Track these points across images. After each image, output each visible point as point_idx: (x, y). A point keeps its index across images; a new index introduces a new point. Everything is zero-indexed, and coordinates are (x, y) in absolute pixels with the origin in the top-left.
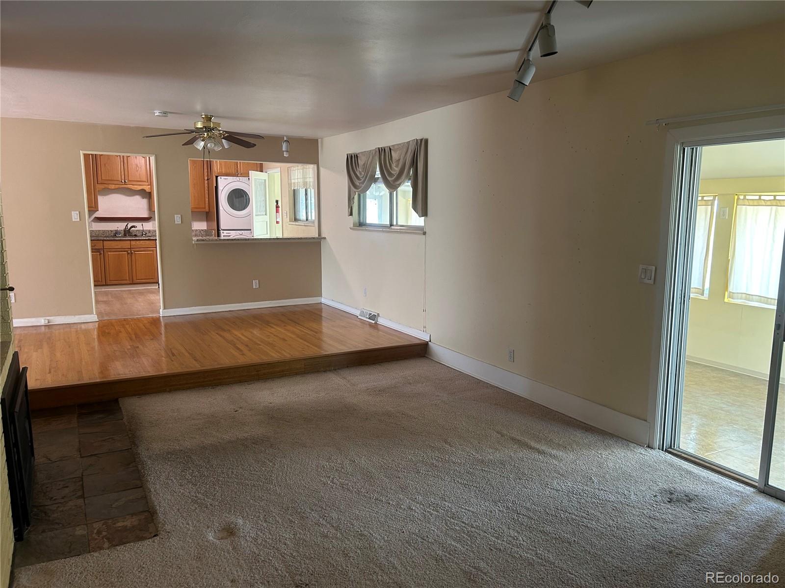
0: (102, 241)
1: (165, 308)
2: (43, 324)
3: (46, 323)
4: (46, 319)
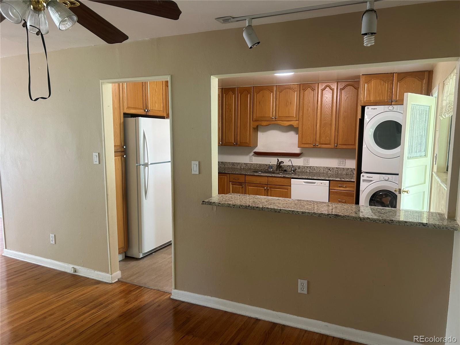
0: (244, 176)
1: (176, 288)
2: (71, 273)
3: (73, 272)
4: (73, 267)
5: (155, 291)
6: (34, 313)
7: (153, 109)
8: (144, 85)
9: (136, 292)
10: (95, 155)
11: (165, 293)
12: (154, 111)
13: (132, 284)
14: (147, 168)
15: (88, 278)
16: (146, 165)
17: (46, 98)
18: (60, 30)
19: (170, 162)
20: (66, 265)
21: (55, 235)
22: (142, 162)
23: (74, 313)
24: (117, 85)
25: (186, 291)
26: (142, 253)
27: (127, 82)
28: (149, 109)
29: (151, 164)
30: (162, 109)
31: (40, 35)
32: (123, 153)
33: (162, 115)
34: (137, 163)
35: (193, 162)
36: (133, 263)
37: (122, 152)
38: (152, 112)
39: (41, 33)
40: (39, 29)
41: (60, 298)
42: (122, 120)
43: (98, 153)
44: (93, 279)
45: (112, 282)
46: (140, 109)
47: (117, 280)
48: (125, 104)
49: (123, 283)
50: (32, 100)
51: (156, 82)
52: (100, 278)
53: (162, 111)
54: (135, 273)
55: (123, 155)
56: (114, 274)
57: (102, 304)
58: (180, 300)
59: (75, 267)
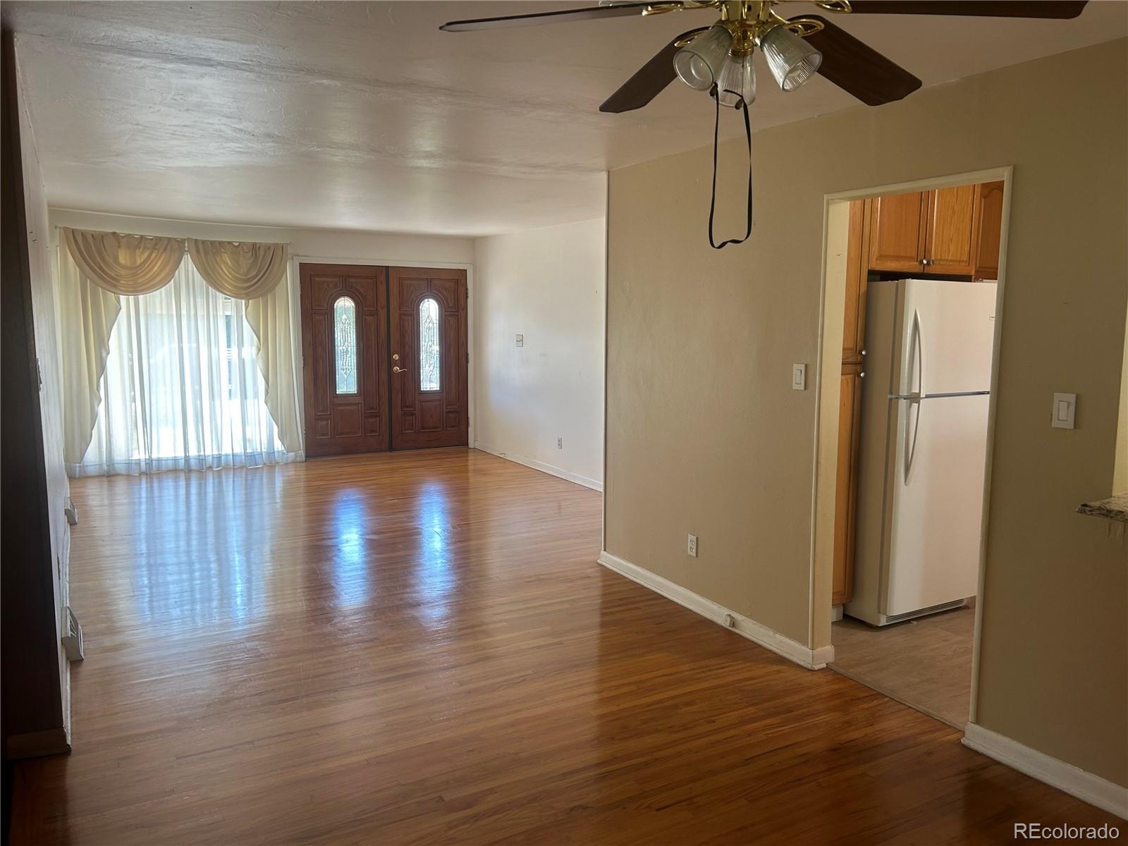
1: (978, 721)
2: (724, 626)
3: (728, 624)
4: (730, 615)
5: (919, 714)
6: (655, 691)
7: (944, 258)
8: (924, 198)
9: (871, 705)
10: (798, 369)
11: (944, 726)
12: (945, 263)
13: (860, 684)
14: (915, 405)
15: (760, 646)
16: (915, 398)
17: (740, 242)
18: (785, 93)
19: (988, 393)
20: (715, 607)
21: (697, 538)
22: (904, 391)
23: (732, 713)
24: (859, 203)
25: (1007, 736)
26: (885, 614)
27: (883, 195)
28: (932, 259)
29: (927, 397)
30: (965, 258)
31: (742, 109)
32: (859, 367)
33: (964, 273)
34: (891, 393)
35: (1057, 396)
36: (861, 635)
37: (856, 364)
38: (939, 264)
39: (745, 104)
40: (741, 96)
41: (703, 675)
42: (863, 289)
43: (804, 365)
44: (770, 651)
45: (814, 667)
46: (910, 258)
47: (824, 665)
48: (875, 249)
49: (839, 676)
50: (714, 247)
51: (958, 188)
52: (787, 653)
53: (966, 262)
54: (868, 658)
55: (858, 371)
56: (819, 650)
57: (792, 711)
58: (989, 755)
59: (734, 615)
